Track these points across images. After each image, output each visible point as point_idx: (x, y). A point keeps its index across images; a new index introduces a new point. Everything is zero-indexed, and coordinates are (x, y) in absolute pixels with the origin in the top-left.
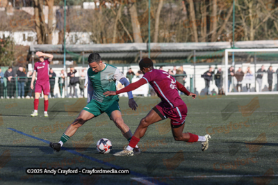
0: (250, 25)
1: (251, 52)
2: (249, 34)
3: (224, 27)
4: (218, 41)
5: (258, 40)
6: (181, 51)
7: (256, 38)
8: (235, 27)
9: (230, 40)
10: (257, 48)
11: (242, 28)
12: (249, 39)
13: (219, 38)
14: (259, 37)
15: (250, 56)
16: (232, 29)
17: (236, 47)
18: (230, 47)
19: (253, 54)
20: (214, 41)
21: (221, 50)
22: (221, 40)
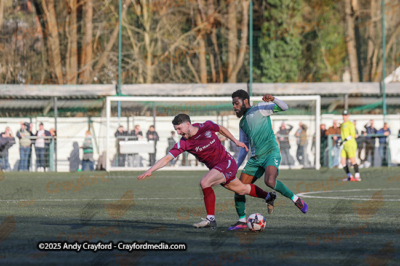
0: (146, 57)
1: (148, 102)
2: (144, 73)
3: (104, 60)
4: (94, 82)
5: (159, 82)
6: (33, 98)
7: (156, 80)
8: (123, 60)
9: (114, 82)
10: (158, 96)
11: (134, 63)
12: (145, 81)
13: (96, 79)
14: (161, 78)
15: (146, 108)
16: (117, 65)
17: (123, 93)
18: (114, 92)
19: (151, 105)
20: (87, 83)
21: (99, 98)
22: (100, 82)
